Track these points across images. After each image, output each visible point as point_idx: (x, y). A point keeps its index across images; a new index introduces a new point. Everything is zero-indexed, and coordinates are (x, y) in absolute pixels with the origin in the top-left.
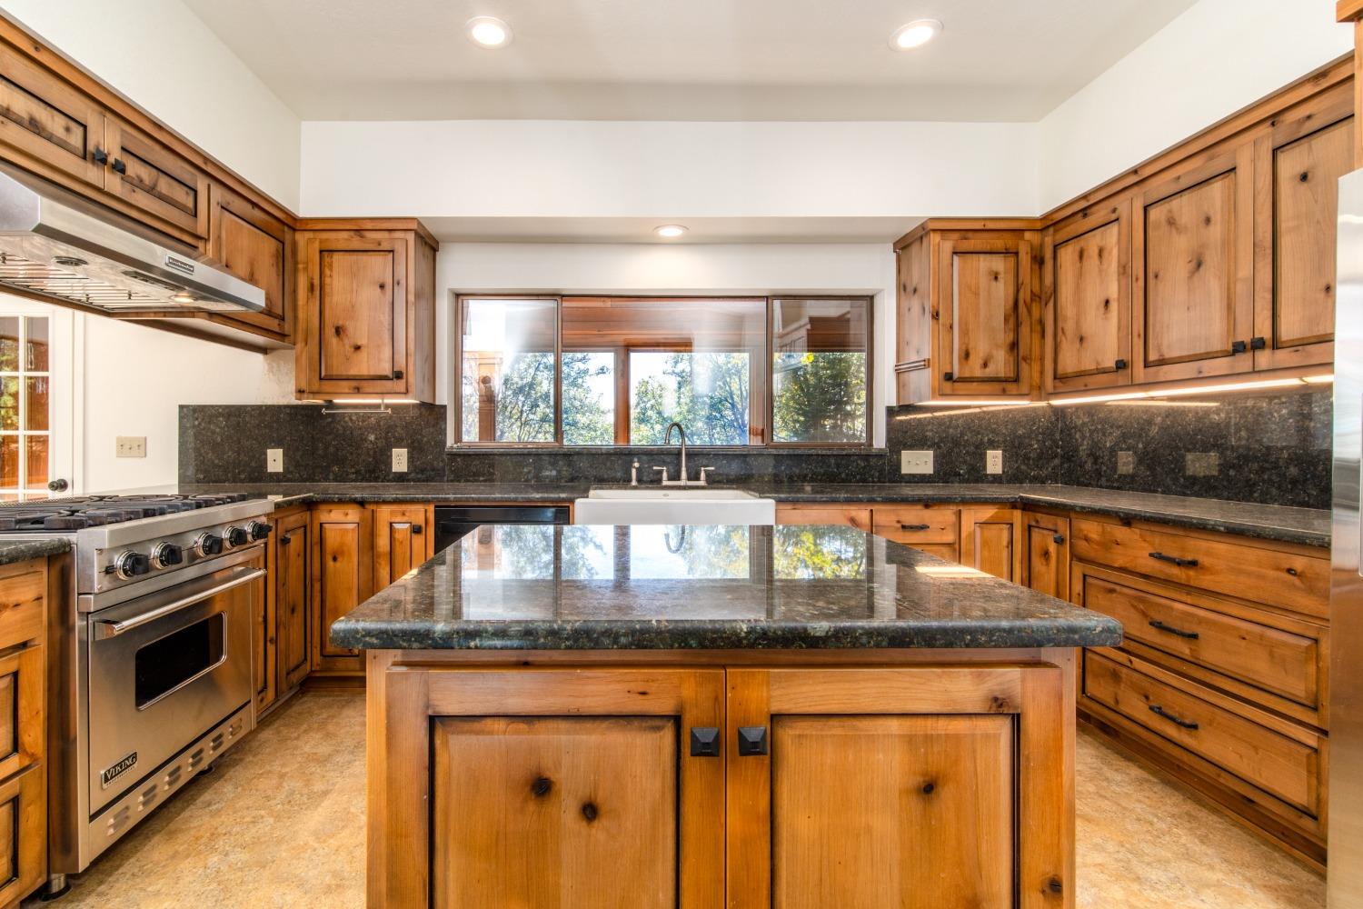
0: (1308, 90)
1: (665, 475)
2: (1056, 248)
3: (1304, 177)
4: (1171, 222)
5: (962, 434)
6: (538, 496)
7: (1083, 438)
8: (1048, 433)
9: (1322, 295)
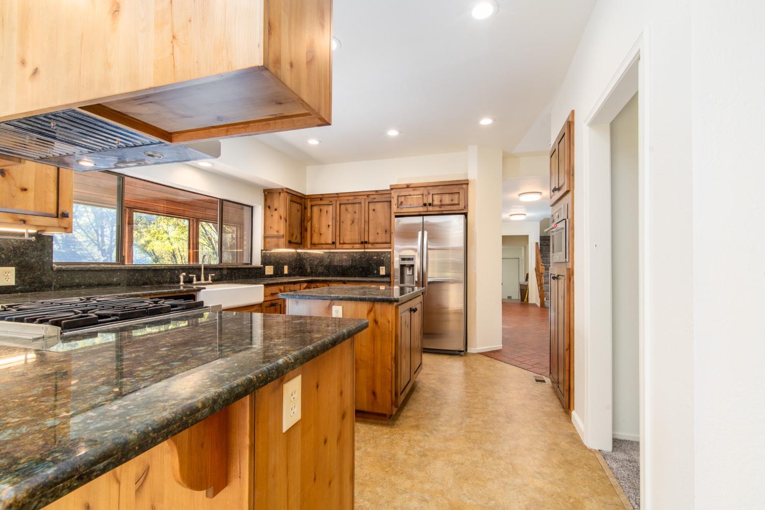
0: (374, 193)
1: (195, 278)
2: (312, 206)
3: (374, 210)
4: (347, 210)
5: (279, 260)
6: (166, 291)
7: (307, 262)
8: (296, 260)
9: (377, 234)
